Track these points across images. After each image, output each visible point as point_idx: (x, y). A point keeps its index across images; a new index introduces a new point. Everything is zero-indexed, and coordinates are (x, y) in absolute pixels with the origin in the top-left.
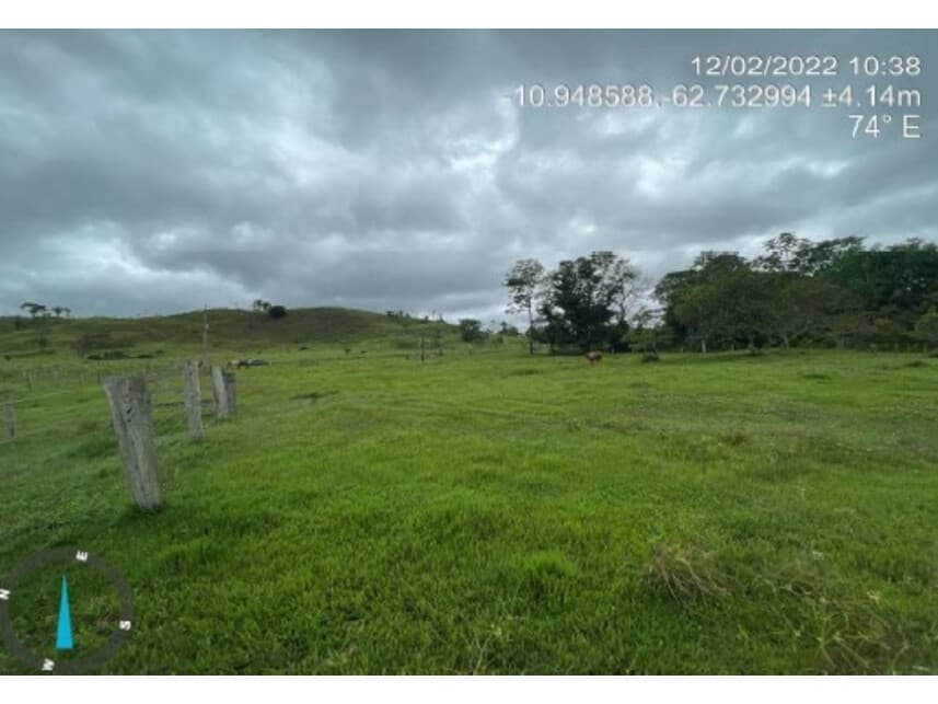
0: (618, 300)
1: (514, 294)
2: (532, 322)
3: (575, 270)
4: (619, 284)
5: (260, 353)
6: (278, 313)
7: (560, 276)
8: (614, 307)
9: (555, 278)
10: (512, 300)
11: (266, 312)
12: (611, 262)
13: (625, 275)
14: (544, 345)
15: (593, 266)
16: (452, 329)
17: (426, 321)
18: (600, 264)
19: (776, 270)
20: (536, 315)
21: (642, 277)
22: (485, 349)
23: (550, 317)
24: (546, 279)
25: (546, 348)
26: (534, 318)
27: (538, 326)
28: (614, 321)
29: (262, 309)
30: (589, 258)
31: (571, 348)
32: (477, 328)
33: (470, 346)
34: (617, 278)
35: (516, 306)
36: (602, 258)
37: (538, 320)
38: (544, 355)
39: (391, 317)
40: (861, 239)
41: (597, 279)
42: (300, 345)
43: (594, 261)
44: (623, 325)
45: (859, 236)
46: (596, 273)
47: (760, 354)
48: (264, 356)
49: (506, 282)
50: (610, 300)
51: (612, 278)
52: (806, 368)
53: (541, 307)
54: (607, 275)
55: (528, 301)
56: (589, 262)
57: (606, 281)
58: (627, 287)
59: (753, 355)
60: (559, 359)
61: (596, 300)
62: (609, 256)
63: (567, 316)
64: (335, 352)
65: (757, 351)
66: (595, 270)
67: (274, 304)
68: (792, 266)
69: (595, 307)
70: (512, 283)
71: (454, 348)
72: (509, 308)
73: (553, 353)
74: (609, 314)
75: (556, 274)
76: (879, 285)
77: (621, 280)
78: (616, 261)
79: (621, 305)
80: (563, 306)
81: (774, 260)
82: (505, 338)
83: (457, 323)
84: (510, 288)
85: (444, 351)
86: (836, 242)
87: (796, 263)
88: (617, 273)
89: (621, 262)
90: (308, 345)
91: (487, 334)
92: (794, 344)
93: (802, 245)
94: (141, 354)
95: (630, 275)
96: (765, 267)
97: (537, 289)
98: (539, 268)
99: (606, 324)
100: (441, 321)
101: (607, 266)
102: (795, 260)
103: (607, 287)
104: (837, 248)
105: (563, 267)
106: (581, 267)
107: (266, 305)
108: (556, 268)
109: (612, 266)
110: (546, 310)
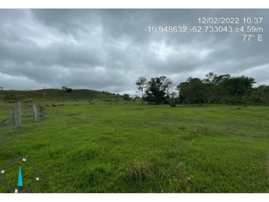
0: (167, 90)
1: (138, 87)
2: (143, 95)
3: (155, 81)
4: (167, 85)
5: (63, 102)
6: (70, 91)
7: (151, 82)
8: (166, 92)
9: (150, 83)
10: (137, 89)
11: (66, 90)
12: (165, 79)
13: (169, 83)
14: (146, 102)
15: (160, 80)
16: (121, 96)
17: (114, 94)
18: (162, 79)
19: (208, 83)
20: (144, 93)
21: (173, 83)
22: (130, 102)
23: (148, 94)
24: (147, 83)
25: (147, 102)
26: (143, 94)
27: (144, 96)
28: (166, 95)
29: (65, 89)
30: (159, 78)
31: (154, 103)
32: (128, 97)
33: (126, 101)
34: (167, 83)
35: (139, 90)
36: (163, 78)
37: (145, 95)
38: (146, 104)
39: (104, 93)
40: (230, 75)
41: (161, 84)
42: (76, 100)
43: (160, 78)
44: (168, 97)
45: (229, 74)
46: (161, 82)
47: (202, 105)
48: (65, 103)
49: (136, 84)
50: (165, 90)
51: (165, 83)
52: (212, 109)
53: (146, 91)
54: (164, 82)
55: (142, 89)
56: (159, 79)
57: (164, 84)
58: (169, 86)
59: (200, 105)
60: (150, 105)
61: (161, 90)
62: (164, 77)
63: (152, 94)
64: (86, 102)
65: (201, 104)
66: (160, 81)
67: (68, 88)
68: (212, 82)
69: (161, 91)
70: (138, 84)
71: (121, 102)
72: (137, 91)
73: (149, 104)
74: (164, 94)
75: (150, 82)
76: (234, 88)
77: (167, 84)
78: (166, 79)
79: (167, 91)
80: (152, 91)
81: (207, 80)
82: (136, 99)
83: (123, 95)
84: (137, 85)
85: (118, 103)
86: (224, 76)
87: (213, 81)
88: (167, 82)
89: (168, 79)
90: (78, 100)
91: (131, 98)
92: (211, 103)
93: (215, 76)
94: (25, 101)
95: (170, 83)
96: (205, 82)
97: (145, 86)
98: (145, 80)
99: (164, 96)
100: (118, 94)
101: (164, 80)
102: (213, 80)
103: (164, 86)
104: (224, 77)
105: (152, 80)
106: (157, 80)
107: (66, 88)
108: (150, 80)
109: (165, 80)
110: (147, 92)
